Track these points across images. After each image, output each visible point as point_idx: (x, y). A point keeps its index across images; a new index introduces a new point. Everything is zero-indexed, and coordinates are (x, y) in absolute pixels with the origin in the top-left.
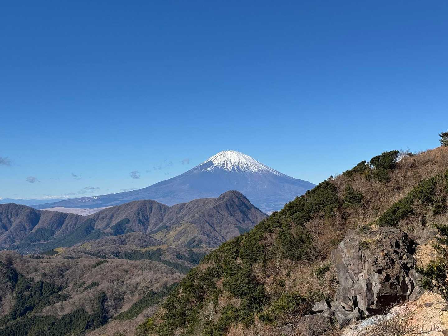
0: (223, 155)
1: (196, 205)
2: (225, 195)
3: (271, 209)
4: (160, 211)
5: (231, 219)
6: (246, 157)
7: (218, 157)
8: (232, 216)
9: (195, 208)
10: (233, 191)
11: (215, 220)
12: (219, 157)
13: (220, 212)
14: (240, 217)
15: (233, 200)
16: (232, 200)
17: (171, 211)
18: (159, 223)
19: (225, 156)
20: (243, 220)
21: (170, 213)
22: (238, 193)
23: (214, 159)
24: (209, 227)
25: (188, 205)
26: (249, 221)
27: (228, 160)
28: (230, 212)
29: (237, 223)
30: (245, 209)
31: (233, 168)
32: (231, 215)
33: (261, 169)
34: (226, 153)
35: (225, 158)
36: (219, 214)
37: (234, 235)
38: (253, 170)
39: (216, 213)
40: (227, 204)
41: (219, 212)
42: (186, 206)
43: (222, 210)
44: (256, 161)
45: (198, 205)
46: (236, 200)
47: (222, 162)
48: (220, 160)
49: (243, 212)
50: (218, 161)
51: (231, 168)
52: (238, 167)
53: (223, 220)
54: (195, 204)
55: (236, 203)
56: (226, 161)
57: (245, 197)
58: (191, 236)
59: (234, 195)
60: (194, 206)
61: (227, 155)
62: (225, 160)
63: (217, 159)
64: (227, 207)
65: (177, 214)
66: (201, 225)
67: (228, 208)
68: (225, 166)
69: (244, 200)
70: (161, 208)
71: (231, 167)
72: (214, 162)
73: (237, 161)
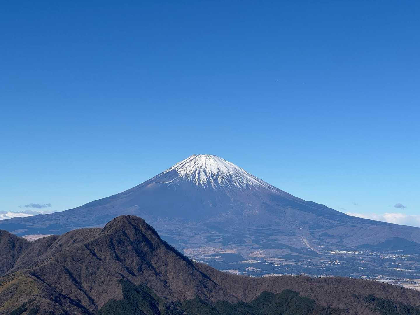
0: (193, 161)
1: (73, 240)
2: (113, 224)
3: (261, 246)
4: (11, 249)
5: (116, 267)
6: (229, 165)
7: (186, 165)
8: (118, 261)
9: (69, 244)
10: (129, 216)
11: (84, 268)
12: (188, 164)
13: (98, 255)
14: (134, 262)
15: (126, 232)
16: (124, 233)
17: (31, 250)
18: (6, 270)
19: (196, 163)
20: (140, 270)
21: (29, 253)
22: (139, 219)
23: (179, 167)
24: (70, 282)
25: (61, 238)
26: (151, 270)
27: (201, 170)
28: (116, 255)
29: (126, 273)
30: (146, 249)
31: (209, 182)
32: (118, 259)
33: (251, 184)
34: (199, 159)
35: (196, 166)
36: (94, 257)
37: (112, 297)
38: (238, 185)
39: (88, 255)
40: (112, 239)
41: (94, 254)
42: (57, 240)
43: (101, 251)
44: (245, 172)
45: (76, 240)
46: (130, 232)
47: (191, 172)
48: (189, 169)
49: (141, 255)
50: (186, 171)
51: (206, 182)
52: (216, 181)
53: (98, 268)
54: (71, 238)
55: (129, 239)
56: (197, 171)
57: (150, 228)
58: (24, 300)
59: (130, 223)
60: (68, 242)
61: (199, 162)
62: (196, 169)
63: (185, 166)
64: (112, 246)
65: (39, 254)
66: (56, 277)
67: (114, 247)
68: (197, 179)
69: (148, 234)
70: (14, 244)
71: (205, 179)
72: (180, 172)
73: (215, 172)
